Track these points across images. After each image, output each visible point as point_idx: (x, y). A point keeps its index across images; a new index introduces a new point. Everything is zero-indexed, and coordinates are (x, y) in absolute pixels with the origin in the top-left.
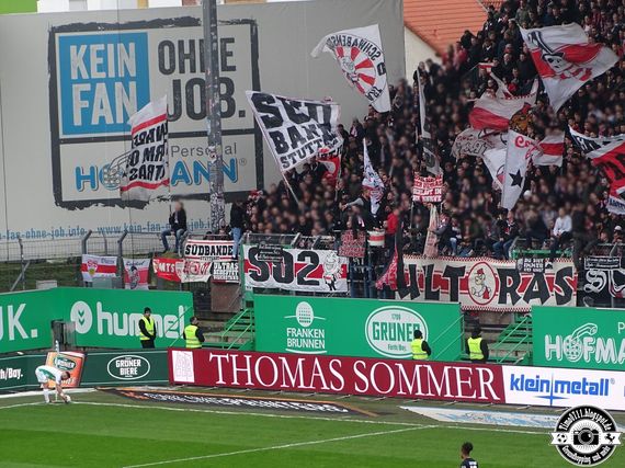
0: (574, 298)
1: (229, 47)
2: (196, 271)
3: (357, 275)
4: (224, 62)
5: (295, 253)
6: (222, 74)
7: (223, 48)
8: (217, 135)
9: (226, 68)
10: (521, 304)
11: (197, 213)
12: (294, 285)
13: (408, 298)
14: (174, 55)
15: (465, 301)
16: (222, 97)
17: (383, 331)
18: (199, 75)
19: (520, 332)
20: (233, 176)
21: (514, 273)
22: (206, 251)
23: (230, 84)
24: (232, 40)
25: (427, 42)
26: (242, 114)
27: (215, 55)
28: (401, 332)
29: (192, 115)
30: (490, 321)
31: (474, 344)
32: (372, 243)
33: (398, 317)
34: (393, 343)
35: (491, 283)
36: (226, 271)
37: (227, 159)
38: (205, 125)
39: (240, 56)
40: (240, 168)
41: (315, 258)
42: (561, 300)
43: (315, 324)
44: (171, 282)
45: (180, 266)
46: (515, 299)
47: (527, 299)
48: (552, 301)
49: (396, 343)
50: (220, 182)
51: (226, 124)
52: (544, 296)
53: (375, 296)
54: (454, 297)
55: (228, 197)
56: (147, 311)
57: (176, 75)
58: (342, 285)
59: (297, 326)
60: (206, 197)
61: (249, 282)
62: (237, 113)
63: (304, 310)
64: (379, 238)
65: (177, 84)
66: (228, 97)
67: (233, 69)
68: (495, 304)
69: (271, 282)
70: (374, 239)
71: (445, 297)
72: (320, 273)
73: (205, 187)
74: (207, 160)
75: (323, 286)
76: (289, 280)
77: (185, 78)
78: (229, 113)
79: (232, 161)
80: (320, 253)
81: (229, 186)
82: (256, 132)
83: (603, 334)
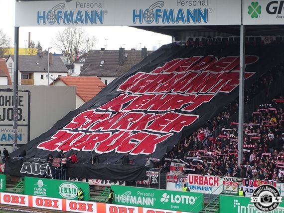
0: (125, 183)
1: (21, 99)
4: (19, 103)
6: (19, 107)
7: (20, 99)
8: (16, 126)
9: (20, 105)
10: (108, 184)
13: (73, 180)
15: (91, 182)
16: (18, 114)
17: (65, 190)
18: (11, 107)
19: (107, 193)
20: (20, 140)
23: (21, 110)
24: (22, 97)
25: (83, 100)
26: (24, 120)
27: (17, 101)
28: (70, 191)
29: (8, 119)
30: (98, 189)
32: (63, 163)
33: (69, 186)
34: (67, 194)
37: (19, 134)
38: (12, 123)
39: (25, 102)
40: (22, 137)
43: (43, 187)
45: (2, 166)
46: (106, 182)
47: (110, 183)
48: (118, 184)
49: (68, 194)
50: (16, 141)
51: (19, 123)
52: (115, 182)
53: (63, 179)
54: (87, 181)
55: (18, 145)
57: (4, 106)
59: (38, 187)
60: (11, 145)
62: (22, 120)
63: (40, 182)
64: (65, 161)
65: (4, 109)
66: (20, 114)
67: (22, 105)
68: (100, 183)
70: (63, 161)
71: (84, 181)
73: (11, 142)
74: (12, 134)
77: (7, 108)
78: (20, 119)
79: (20, 134)
81: (19, 142)
82: (29, 125)
83: (133, 195)
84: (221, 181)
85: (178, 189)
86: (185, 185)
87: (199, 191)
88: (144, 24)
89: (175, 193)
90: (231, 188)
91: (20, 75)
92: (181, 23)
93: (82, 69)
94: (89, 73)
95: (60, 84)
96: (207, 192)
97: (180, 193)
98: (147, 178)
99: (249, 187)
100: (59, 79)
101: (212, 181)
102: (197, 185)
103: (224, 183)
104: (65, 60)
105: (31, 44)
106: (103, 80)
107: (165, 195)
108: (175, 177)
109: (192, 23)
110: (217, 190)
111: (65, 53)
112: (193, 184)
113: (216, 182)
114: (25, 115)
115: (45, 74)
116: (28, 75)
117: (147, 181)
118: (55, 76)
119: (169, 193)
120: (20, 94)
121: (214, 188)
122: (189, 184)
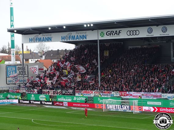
0: (61, 94)
2: (21, 91)
3: (38, 92)
5: (32, 89)
8: (24, 77)
10: (56, 95)
11: (22, 85)
12: (32, 93)
13: (44, 94)
14: (19, 69)
15: (50, 94)
17: (41, 98)
18: (22, 70)
19: (55, 98)
21: (55, 92)
22: (22, 89)
23: (25, 71)
27: (24, 69)
28: (43, 98)
29: (21, 75)
30: (52, 97)
31: (50, 99)
32: (40, 88)
33: (43, 96)
35: (52, 92)
36: (24, 91)
38: (22, 76)
39: (26, 69)
41: (34, 90)
42: (59, 94)
43: (34, 97)
44: (19, 92)
45: (19, 91)
48: (59, 95)
50: (24, 82)
51: (25, 76)
52: (58, 94)
53: (40, 94)
54: (48, 94)
56: (16, 96)
57: (19, 70)
58: (37, 93)
59: (32, 97)
60: (22, 83)
61: (27, 92)
63: (33, 95)
65: (19, 71)
66: (25, 73)
68: (53, 95)
69: (29, 92)
71: (47, 94)
72: (34, 91)
73: (22, 82)
74: (22, 80)
75: (35, 93)
76: (31, 92)
77: (20, 71)
79: (25, 80)
80: (35, 89)
81: (25, 82)
82: (28, 77)
83: (64, 98)
84: (93, 92)
85: (79, 96)
86: (82, 94)
87: (86, 96)
88: (65, 41)
89: (78, 97)
90: (97, 94)
91: (24, 60)
92: (78, 40)
93: (45, 57)
94: (48, 58)
95: (38, 62)
96: (89, 96)
97: (80, 97)
98: (68, 92)
99: (103, 94)
100: (37, 61)
101: (91, 92)
102: (85, 94)
103: (95, 93)
104: (39, 54)
105: (28, 50)
106: (52, 60)
107: (75, 98)
108: (78, 92)
109: (81, 40)
110: (92, 95)
111: (39, 52)
112: (84, 94)
113: (92, 92)
114: (26, 73)
115: (33, 60)
116: (27, 60)
117: (69, 93)
118: (36, 60)
119: (76, 97)
120: (24, 66)
121: (91, 94)
122: (83, 94)
